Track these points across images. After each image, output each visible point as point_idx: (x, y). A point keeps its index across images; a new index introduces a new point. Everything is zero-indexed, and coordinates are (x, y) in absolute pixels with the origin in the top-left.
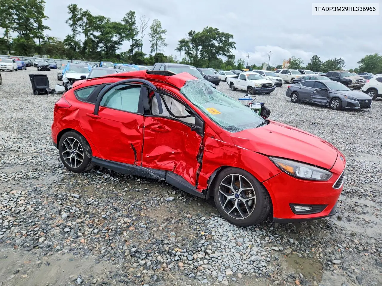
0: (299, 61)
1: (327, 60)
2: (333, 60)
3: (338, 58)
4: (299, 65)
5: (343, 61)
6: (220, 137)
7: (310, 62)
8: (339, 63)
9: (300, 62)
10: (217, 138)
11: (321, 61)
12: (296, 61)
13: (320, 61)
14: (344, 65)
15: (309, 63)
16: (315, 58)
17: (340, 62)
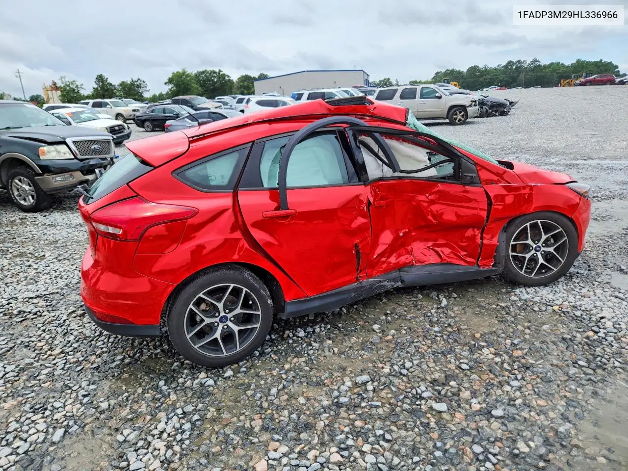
0: (75, 86)
1: (120, 83)
2: (129, 82)
3: (135, 79)
4: (78, 92)
5: (144, 82)
6: (504, 180)
7: (96, 86)
8: (139, 86)
9: (77, 86)
10: (501, 182)
11: (113, 84)
12: (71, 86)
13: (111, 85)
14: (148, 89)
15: (94, 88)
16: (100, 79)
17: (140, 84)
